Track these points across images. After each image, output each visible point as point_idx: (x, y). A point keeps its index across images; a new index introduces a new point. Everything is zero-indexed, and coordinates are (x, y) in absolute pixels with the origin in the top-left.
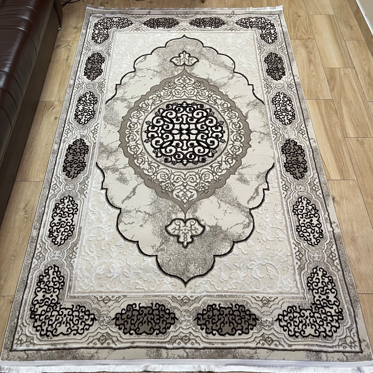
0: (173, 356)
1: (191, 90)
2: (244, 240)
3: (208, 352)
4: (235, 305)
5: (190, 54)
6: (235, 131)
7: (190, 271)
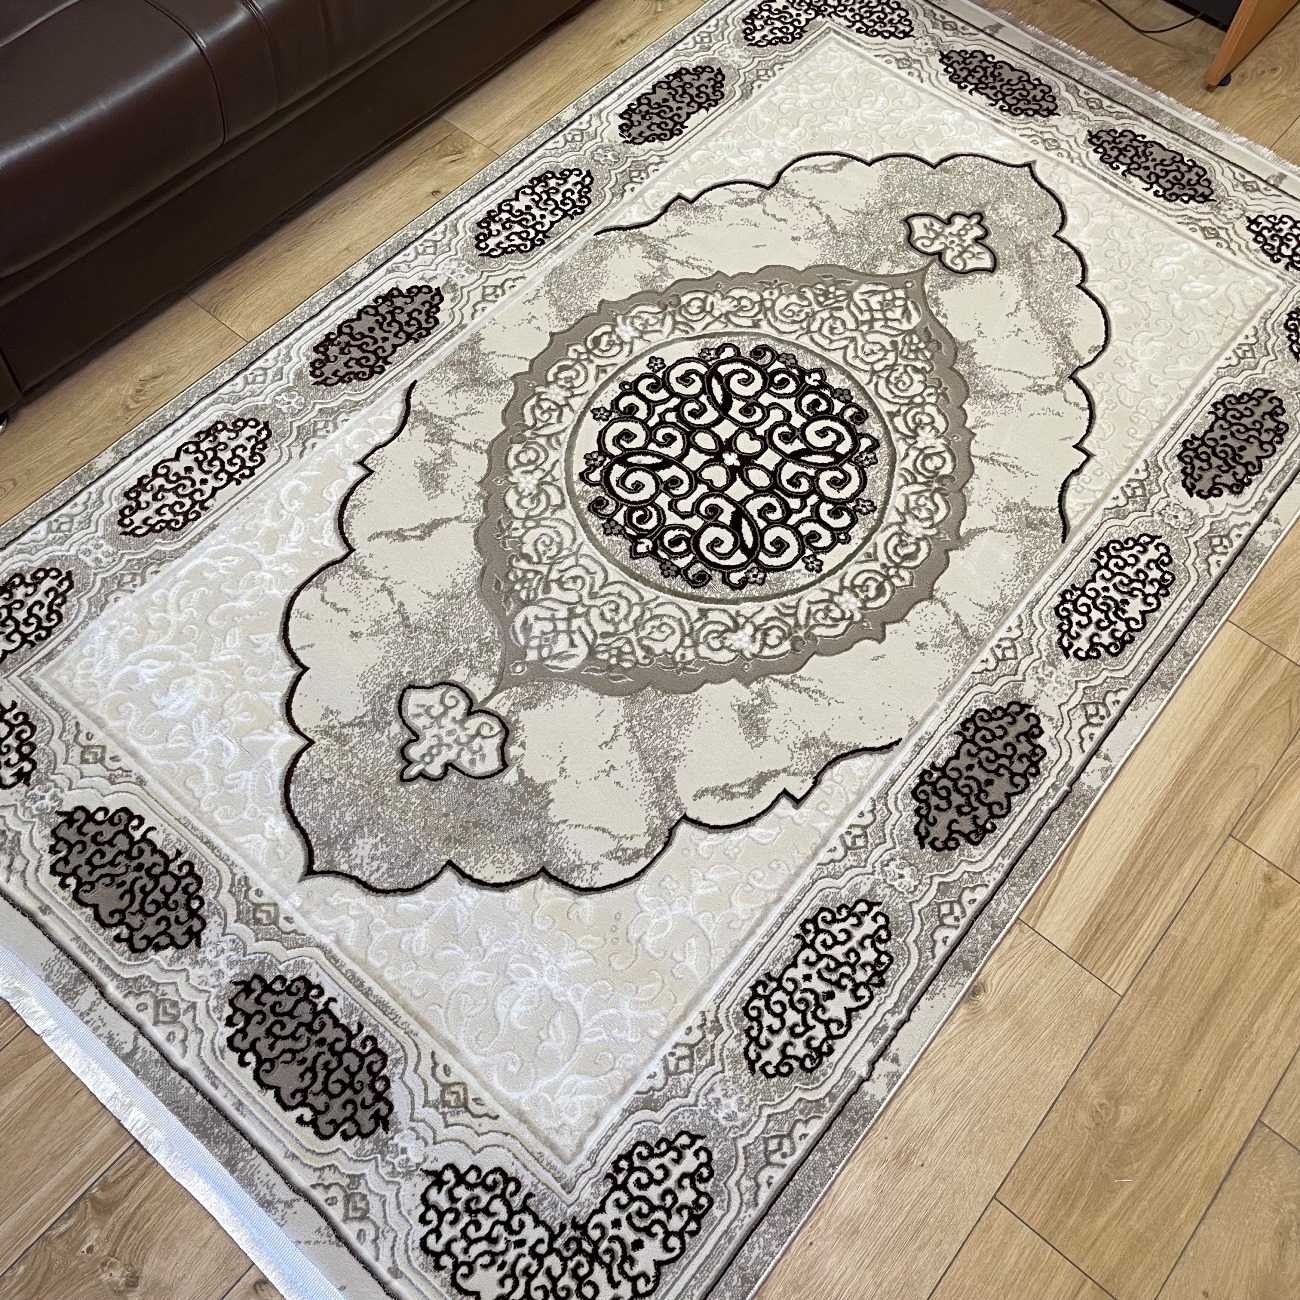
0: (99, 1023)
1: (876, 348)
2: (578, 888)
3: (183, 1091)
4: (368, 1038)
5: (987, 233)
6: (883, 558)
7: (354, 851)
